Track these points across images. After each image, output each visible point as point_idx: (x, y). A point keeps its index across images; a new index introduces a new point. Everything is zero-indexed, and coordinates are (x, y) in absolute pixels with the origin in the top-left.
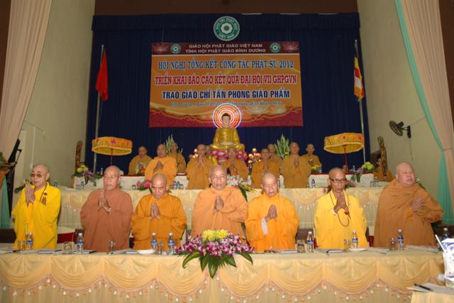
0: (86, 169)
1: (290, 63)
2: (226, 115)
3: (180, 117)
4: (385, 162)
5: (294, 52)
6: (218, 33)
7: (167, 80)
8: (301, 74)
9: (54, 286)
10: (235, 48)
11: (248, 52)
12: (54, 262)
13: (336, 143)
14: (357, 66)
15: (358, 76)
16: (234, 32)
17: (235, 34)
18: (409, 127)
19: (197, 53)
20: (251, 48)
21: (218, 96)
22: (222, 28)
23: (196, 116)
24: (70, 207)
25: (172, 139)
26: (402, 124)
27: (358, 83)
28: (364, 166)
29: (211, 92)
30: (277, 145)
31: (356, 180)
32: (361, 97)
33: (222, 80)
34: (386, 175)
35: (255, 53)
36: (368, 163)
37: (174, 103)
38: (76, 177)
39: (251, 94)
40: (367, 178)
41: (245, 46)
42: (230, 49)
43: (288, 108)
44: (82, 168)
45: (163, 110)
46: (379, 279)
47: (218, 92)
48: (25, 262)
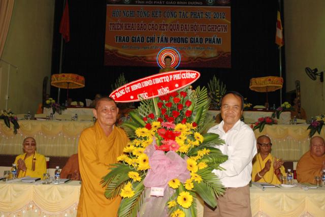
0: (53, 101)
1: (223, 15)
2: (168, 57)
3: (130, 57)
5: (226, 5)
7: (120, 26)
8: (231, 24)
9: (36, 211)
10: (177, 1)
11: (187, 5)
12: (36, 191)
13: (261, 83)
14: (279, 18)
15: (280, 28)
18: (322, 74)
19: (145, 4)
21: (162, 41)
23: (143, 57)
24: (42, 134)
25: (123, 76)
26: (316, 70)
27: (279, 34)
28: (283, 105)
29: (156, 38)
30: (210, 83)
31: (276, 118)
32: (281, 45)
33: (165, 27)
35: (193, 5)
36: (286, 103)
37: (124, 46)
38: (45, 108)
39: (189, 40)
40: (285, 116)
42: (173, 1)
43: (219, 52)
44: (50, 100)
45: (116, 51)
46: (307, 212)
47: (162, 38)
48: (11, 191)
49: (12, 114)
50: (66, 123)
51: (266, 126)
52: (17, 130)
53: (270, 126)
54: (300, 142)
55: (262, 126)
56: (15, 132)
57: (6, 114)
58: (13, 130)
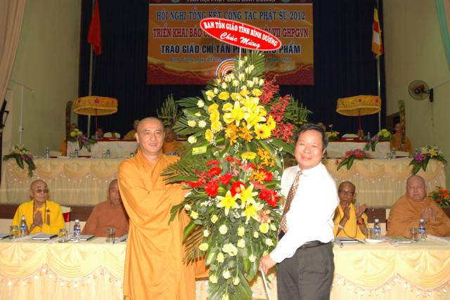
0: (80, 133)
1: (302, 15)
2: (230, 72)
3: (181, 73)
4: (403, 128)
5: (306, 2)
7: (166, 32)
8: (314, 27)
9: (51, 277)
11: (255, 2)
12: (50, 251)
13: (350, 105)
14: (376, 18)
15: (377, 31)
18: (432, 90)
19: (199, 2)
21: (222, 50)
23: (197, 72)
24: (64, 176)
25: (172, 98)
27: (377, 39)
28: (380, 133)
29: (215, 47)
31: (371, 150)
32: (379, 54)
34: (403, 143)
35: (264, 2)
36: (385, 130)
37: (173, 58)
38: (69, 142)
40: (383, 147)
43: (298, 64)
44: (76, 132)
45: (162, 66)
46: (398, 274)
47: (222, 47)
48: (18, 251)
49: (26, 151)
50: (96, 162)
51: (356, 161)
52: (33, 171)
53: (361, 162)
54: (400, 182)
55: (350, 162)
56: (31, 174)
57: (18, 152)
58: (28, 172)
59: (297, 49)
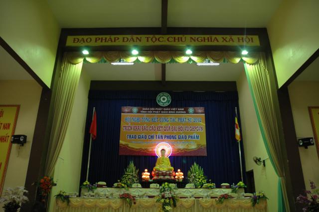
0: (89, 183)
1: (199, 120)
2: (163, 150)
3: (137, 149)
5: (202, 113)
6: (159, 102)
7: (130, 128)
8: (206, 126)
10: (168, 111)
11: (175, 113)
14: (236, 122)
15: (237, 128)
16: (168, 101)
17: (168, 102)
18: (264, 161)
19: (147, 113)
20: (177, 110)
21: (159, 138)
22: (161, 99)
23: (146, 149)
25: (133, 163)
26: (260, 159)
27: (237, 132)
28: (238, 184)
29: (155, 136)
32: (239, 140)
33: (161, 129)
35: (180, 113)
36: (241, 182)
37: (133, 141)
39: (177, 137)
41: (174, 109)
42: (166, 111)
43: (198, 145)
44: (86, 182)
45: (127, 145)
47: (159, 136)
52: (69, 203)
56: (68, 205)
59: (198, 137)
